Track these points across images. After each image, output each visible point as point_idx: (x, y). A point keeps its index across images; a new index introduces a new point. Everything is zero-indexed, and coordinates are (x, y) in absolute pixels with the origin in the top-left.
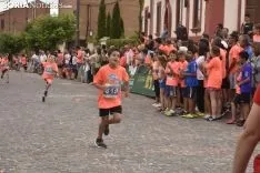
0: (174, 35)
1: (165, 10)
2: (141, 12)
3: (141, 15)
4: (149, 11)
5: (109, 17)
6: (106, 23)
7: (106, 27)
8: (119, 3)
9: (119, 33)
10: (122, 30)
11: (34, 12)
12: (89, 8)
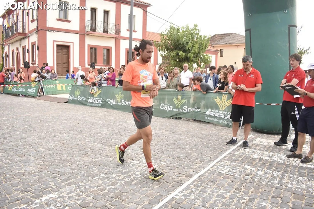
0: (22, 66)
1: (16, 53)
2: (3, 54)
3: (3, 56)
4: (8, 54)
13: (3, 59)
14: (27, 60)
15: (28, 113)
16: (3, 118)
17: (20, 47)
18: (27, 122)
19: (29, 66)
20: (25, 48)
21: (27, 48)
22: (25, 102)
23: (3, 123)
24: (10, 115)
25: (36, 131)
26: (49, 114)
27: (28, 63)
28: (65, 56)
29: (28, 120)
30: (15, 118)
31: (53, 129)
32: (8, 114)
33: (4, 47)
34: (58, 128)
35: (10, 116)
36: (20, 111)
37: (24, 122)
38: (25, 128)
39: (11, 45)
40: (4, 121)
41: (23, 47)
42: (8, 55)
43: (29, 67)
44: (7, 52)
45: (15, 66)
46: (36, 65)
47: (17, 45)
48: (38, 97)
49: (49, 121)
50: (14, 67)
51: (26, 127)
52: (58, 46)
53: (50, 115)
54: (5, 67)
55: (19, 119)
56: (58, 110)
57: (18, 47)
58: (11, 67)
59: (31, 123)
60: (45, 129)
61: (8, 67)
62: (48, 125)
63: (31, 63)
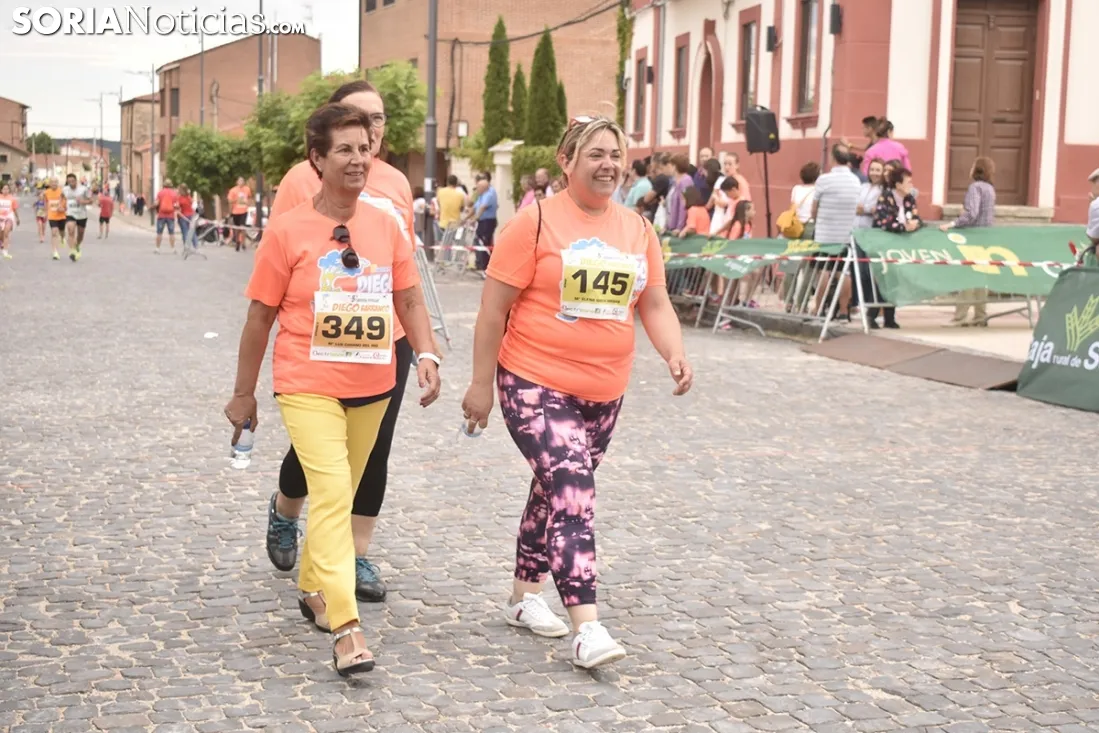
0: (730, 135)
1: (702, 58)
2: (622, 64)
3: (622, 73)
4: (650, 62)
5: (519, 77)
6: (510, 98)
7: (511, 109)
8: (554, 35)
9: (551, 128)
10: (560, 118)
11: (273, 63)
12: (457, 50)
13: (622, 93)
14: (763, 100)
15: (767, 436)
16: (629, 461)
17: (726, 15)
18: (764, 495)
19: (777, 134)
20: (758, 21)
21: (767, 20)
22: (745, 366)
23: (629, 487)
24: (665, 439)
25: (824, 564)
26: (903, 460)
27: (770, 120)
28: (1007, 69)
29: (769, 482)
30: (693, 462)
31: (933, 560)
32: (653, 437)
33: (632, 20)
34: (965, 556)
35: (666, 446)
36: (719, 422)
37: (746, 493)
38: (760, 533)
39: (670, 13)
40: (636, 475)
41: (742, 13)
42: (650, 69)
43: (774, 145)
44: (644, 50)
45: (691, 140)
46: (818, 132)
47: (708, 4)
48: (826, 339)
49: (905, 508)
50: (684, 142)
51: (765, 526)
53: (906, 465)
55: (718, 475)
56: (959, 434)
57: (716, 14)
58: (667, 140)
59: (790, 504)
60: (884, 555)
61: (646, 143)
62: (896, 532)
63: (789, 120)
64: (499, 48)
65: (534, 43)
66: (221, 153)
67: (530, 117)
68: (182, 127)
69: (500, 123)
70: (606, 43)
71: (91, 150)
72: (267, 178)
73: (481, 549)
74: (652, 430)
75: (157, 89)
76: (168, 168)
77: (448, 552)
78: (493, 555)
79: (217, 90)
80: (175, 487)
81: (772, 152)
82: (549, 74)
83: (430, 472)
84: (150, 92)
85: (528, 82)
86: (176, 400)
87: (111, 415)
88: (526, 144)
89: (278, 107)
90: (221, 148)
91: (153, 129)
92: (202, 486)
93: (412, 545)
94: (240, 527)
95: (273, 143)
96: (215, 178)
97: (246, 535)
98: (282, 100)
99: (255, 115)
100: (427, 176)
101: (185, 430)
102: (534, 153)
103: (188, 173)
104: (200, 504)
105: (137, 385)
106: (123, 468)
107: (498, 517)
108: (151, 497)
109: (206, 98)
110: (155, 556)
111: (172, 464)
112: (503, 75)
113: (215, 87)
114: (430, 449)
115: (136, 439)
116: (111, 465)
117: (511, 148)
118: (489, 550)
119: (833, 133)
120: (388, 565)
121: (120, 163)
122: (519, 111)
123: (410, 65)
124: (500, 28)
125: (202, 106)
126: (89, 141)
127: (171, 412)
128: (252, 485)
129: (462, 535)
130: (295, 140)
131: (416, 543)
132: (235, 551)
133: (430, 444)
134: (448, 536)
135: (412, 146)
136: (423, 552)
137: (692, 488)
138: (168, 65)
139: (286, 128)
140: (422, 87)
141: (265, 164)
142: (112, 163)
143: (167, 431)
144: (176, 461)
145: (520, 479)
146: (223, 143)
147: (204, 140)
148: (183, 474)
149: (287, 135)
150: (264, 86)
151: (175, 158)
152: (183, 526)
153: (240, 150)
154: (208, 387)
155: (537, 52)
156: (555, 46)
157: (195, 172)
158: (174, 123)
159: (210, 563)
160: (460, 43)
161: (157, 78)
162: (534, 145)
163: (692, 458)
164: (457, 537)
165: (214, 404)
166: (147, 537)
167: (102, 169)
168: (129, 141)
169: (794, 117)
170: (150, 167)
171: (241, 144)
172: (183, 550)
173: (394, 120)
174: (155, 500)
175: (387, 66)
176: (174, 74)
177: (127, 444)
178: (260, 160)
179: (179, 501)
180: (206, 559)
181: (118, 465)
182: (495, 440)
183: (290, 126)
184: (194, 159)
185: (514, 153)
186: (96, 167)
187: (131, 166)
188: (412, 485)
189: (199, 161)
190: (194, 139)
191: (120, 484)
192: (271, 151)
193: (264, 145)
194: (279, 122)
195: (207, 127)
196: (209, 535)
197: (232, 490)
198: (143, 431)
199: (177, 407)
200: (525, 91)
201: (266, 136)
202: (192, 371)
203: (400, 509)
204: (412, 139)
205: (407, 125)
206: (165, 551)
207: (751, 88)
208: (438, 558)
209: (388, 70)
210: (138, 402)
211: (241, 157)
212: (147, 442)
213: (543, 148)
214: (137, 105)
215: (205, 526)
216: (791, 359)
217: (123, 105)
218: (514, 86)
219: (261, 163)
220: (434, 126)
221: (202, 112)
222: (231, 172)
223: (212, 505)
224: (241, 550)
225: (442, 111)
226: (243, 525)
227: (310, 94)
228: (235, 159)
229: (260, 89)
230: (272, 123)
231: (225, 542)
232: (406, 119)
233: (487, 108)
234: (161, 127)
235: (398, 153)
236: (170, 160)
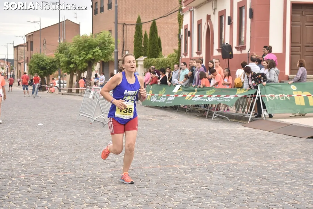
0: (216, 53)
1: (206, 27)
2: (180, 30)
3: (180, 33)
4: (189, 30)
5: (146, 35)
6: (143, 42)
7: (143, 46)
8: (156, 21)
9: (156, 52)
10: (159, 49)
11: (64, 32)
12: (125, 26)
13: (180, 40)
14: (227, 41)
15: (231, 156)
16: (183, 166)
17: (214, 13)
18: (231, 178)
19: (232, 52)
20: (224, 15)
21: (228, 14)
22: (223, 131)
23: (183, 175)
24: (196, 158)
25: (252, 203)
26: (279, 164)
27: (230, 48)
28: (309, 29)
29: (232, 173)
30: (205, 166)
31: (291, 201)
32: (191, 158)
33: (183, 15)
34: (303, 199)
35: (196, 161)
36: (214, 151)
37: (224, 177)
38: (230, 192)
39: (195, 12)
40: (185, 171)
41: (219, 12)
42: (189, 32)
43: (231, 56)
44: (187, 25)
45: (203, 55)
46: (246, 52)
47: (208, 10)
48: (250, 122)
49: (281, 182)
50: (201, 56)
51: (231, 190)
52: (294, 6)
54: (183, 57)
55: (214, 171)
56: (298, 154)
57: (211, 12)
58: (195, 55)
59: (240, 181)
60: (273, 200)
61: (188, 56)
62: (278, 191)
63: (236, 48)
64: (139, 26)
65: (150, 24)
66: (47, 63)
67: (149, 49)
68: (34, 54)
69: (139, 51)
70: (174, 24)
71: (4, 63)
72: (62, 71)
73: (131, 200)
74: (191, 155)
75: (25, 42)
76: (29, 68)
77: (119, 201)
78: (135, 202)
79: (45, 42)
80: (24, 179)
81: (231, 59)
82: (155, 34)
83: (113, 172)
84: (23, 43)
85: (148, 37)
86: (26, 148)
87: (4, 154)
88: (148, 58)
89: (65, 47)
90: (47, 61)
91: (24, 55)
92: (33, 179)
93: (106, 199)
94: (45, 194)
95: (63, 59)
96: (45, 71)
97: (47, 197)
98: (67, 44)
99: (58, 50)
100: (115, 69)
101: (29, 158)
102: (151, 61)
103: (36, 69)
104: (32, 185)
105: (14, 142)
106: (6, 173)
107: (137, 188)
108: (15, 183)
109: (42, 44)
110: (14, 205)
111: (23, 171)
112: (140, 35)
113: (45, 41)
114: (114, 163)
115: (11, 162)
116: (2, 171)
117: (143, 59)
118: (133, 200)
119: (251, 52)
120: (97, 207)
121: (14, 67)
122: (146, 46)
123: (109, 32)
124: (139, 19)
125: (40, 47)
126: (4, 59)
127: (24, 152)
128: (51, 178)
129: (124, 195)
130: (71, 58)
131: (107, 198)
132: (43, 203)
133: (114, 162)
134: (118, 195)
135: (110, 59)
136: (110, 202)
137: (205, 176)
138: (29, 34)
139: (68, 54)
140: (113, 39)
141: (61, 66)
142: (11, 67)
143: (23, 159)
144: (25, 170)
145: (145, 174)
146: (47, 59)
147: (41, 58)
148: (26, 175)
149: (68, 56)
150: (61, 40)
151: (31, 65)
152: (25, 194)
153: (53, 61)
154: (38, 142)
155: (151, 27)
156: (157, 25)
157: (38, 69)
158: (31, 53)
159: (33, 207)
160: (126, 24)
161: (25, 38)
162: (151, 58)
163: (205, 165)
164: (122, 196)
165: (40, 149)
166: (12, 198)
167: (8, 68)
168: (17, 59)
169: (238, 46)
170: (23, 68)
171: (53, 59)
172: (24, 203)
173: (104, 50)
174: (16, 184)
175: (101, 33)
176: (31, 37)
177: (8, 164)
178: (60, 64)
179: (24, 184)
180: (32, 206)
181: (4, 172)
182: (137, 159)
183: (69, 53)
184: (38, 64)
185: (144, 61)
186: (6, 68)
187: (17, 67)
188: (107, 177)
189: (40, 65)
190: (38, 58)
191: (4, 178)
192: (63, 62)
193: (61, 60)
194: (66, 52)
195: (42, 54)
196: (34, 197)
197: (43, 180)
198: (14, 159)
199: (27, 150)
200: (148, 40)
201: (61, 56)
202: (33, 137)
203: (102, 186)
204: (110, 56)
205: (108, 52)
206: (18, 203)
207: (223, 37)
208: (115, 204)
209: (102, 34)
210: (13, 148)
211: (53, 64)
212: (16, 163)
213: (154, 59)
214: (19, 47)
215: (33, 193)
216: (239, 128)
217: (15, 47)
218: (144, 39)
219: (60, 66)
220: (117, 52)
221: (40, 49)
222: (50, 69)
223: (36, 186)
224: (45, 202)
225: (120, 48)
226: (47, 193)
227: (76, 42)
228: (52, 65)
229: (60, 41)
230: (63, 52)
231: (40, 199)
232: (109, 50)
233: (135, 46)
234: (27, 54)
235: (105, 61)
236: (30, 65)
